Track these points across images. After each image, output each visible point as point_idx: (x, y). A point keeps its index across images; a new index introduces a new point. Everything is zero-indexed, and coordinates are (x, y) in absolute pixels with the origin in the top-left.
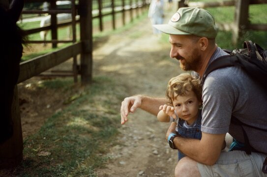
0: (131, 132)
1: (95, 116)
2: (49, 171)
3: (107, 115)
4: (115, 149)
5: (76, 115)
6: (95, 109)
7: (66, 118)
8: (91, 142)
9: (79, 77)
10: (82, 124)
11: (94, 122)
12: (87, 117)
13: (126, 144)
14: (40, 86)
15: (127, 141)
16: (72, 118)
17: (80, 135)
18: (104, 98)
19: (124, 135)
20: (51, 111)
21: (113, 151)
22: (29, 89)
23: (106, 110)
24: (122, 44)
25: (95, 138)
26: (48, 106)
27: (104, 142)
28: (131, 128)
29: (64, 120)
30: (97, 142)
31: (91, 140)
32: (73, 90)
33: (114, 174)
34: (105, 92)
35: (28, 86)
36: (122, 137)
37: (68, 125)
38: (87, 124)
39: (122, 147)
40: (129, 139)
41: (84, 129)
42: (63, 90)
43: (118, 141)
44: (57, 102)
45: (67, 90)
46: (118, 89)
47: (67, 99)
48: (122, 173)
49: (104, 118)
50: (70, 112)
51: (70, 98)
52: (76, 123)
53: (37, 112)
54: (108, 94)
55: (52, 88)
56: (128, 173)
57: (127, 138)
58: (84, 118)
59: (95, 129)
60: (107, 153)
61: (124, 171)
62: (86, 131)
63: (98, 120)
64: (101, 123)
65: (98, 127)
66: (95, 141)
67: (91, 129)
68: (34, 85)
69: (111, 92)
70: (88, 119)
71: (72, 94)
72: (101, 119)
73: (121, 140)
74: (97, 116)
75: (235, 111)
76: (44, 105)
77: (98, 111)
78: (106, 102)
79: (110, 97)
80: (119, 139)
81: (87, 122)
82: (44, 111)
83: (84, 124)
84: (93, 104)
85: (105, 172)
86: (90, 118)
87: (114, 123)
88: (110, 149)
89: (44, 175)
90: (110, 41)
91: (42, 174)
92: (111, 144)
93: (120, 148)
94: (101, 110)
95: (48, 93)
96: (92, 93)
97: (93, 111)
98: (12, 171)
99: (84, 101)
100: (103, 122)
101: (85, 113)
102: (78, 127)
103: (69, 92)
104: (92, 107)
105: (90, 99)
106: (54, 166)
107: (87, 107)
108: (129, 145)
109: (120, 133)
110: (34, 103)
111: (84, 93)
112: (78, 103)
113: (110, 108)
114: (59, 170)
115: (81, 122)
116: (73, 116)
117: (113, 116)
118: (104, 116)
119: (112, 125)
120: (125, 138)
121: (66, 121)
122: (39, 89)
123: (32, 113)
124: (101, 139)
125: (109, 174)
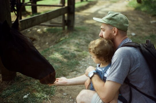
0: (87, 63)
1: (67, 52)
2: (29, 85)
3: (75, 52)
4: (73, 74)
5: (57, 51)
6: (69, 48)
7: (50, 52)
8: (59, 69)
9: (66, 27)
10: (58, 57)
11: (65, 56)
12: (63, 52)
13: (80, 71)
14: (45, 31)
15: (82, 69)
16: (54, 52)
17: (54, 64)
18: (77, 41)
19: (81, 65)
20: (48, 46)
21: (71, 75)
22: (39, 32)
23: (76, 49)
24: (104, 6)
25: (63, 66)
26: (47, 43)
27: (68, 69)
28: (87, 61)
29: (49, 53)
30: (63, 69)
31: (60, 67)
32: (63, 35)
33: (66, 89)
34: (79, 37)
35: (39, 30)
36: (79, 66)
37: (50, 57)
38: (61, 57)
39: (78, 73)
40: (83, 68)
41: (58, 60)
42: (57, 34)
43: (76, 69)
44: (52, 41)
45: (59, 34)
46: (88, 36)
47: (58, 40)
48: (71, 89)
49: (72, 54)
50: (54, 49)
51: (60, 39)
52: (54, 56)
53: (41, 46)
54: (80, 39)
55: (51, 33)
56: (75, 89)
57: (83, 67)
58: (61, 53)
59: (65, 60)
60: (67, 76)
61: (74, 88)
62: (59, 62)
63: (69, 55)
64: (70, 57)
65: (67, 59)
66: (62, 68)
67: (62, 60)
68: (42, 30)
69: (83, 38)
70: (63, 54)
71: (61, 37)
72: (70, 54)
73: (78, 68)
74: (69, 52)
75: (130, 73)
76: (45, 42)
77: (70, 49)
78: (77, 43)
79: (81, 40)
80: (77, 68)
81: (61, 56)
82: (44, 46)
83: (60, 57)
84: (69, 45)
85: (61, 88)
86: (64, 53)
87: (78, 57)
88: (70, 74)
89: (25, 87)
90: (98, 4)
91: (24, 86)
92: (71, 70)
93: (76, 73)
94: (72, 49)
95: (49, 36)
96: (71, 38)
97: (67, 49)
98: (8, 83)
99: (65, 42)
100: (71, 56)
101: (62, 50)
102: (55, 58)
103: (60, 36)
104: (68, 46)
105: (68, 41)
106: (33, 82)
107: (65, 46)
108: (82, 72)
109: (79, 64)
110: (40, 41)
111: (67, 37)
112: (61, 44)
113: (78, 47)
114: (35, 84)
115: (58, 56)
116: (55, 52)
117: (78, 53)
118: (73, 53)
119: (76, 58)
120: (81, 67)
121: (50, 54)
122: (44, 33)
123: (37, 47)
124: (66, 67)
125: (64, 89)
